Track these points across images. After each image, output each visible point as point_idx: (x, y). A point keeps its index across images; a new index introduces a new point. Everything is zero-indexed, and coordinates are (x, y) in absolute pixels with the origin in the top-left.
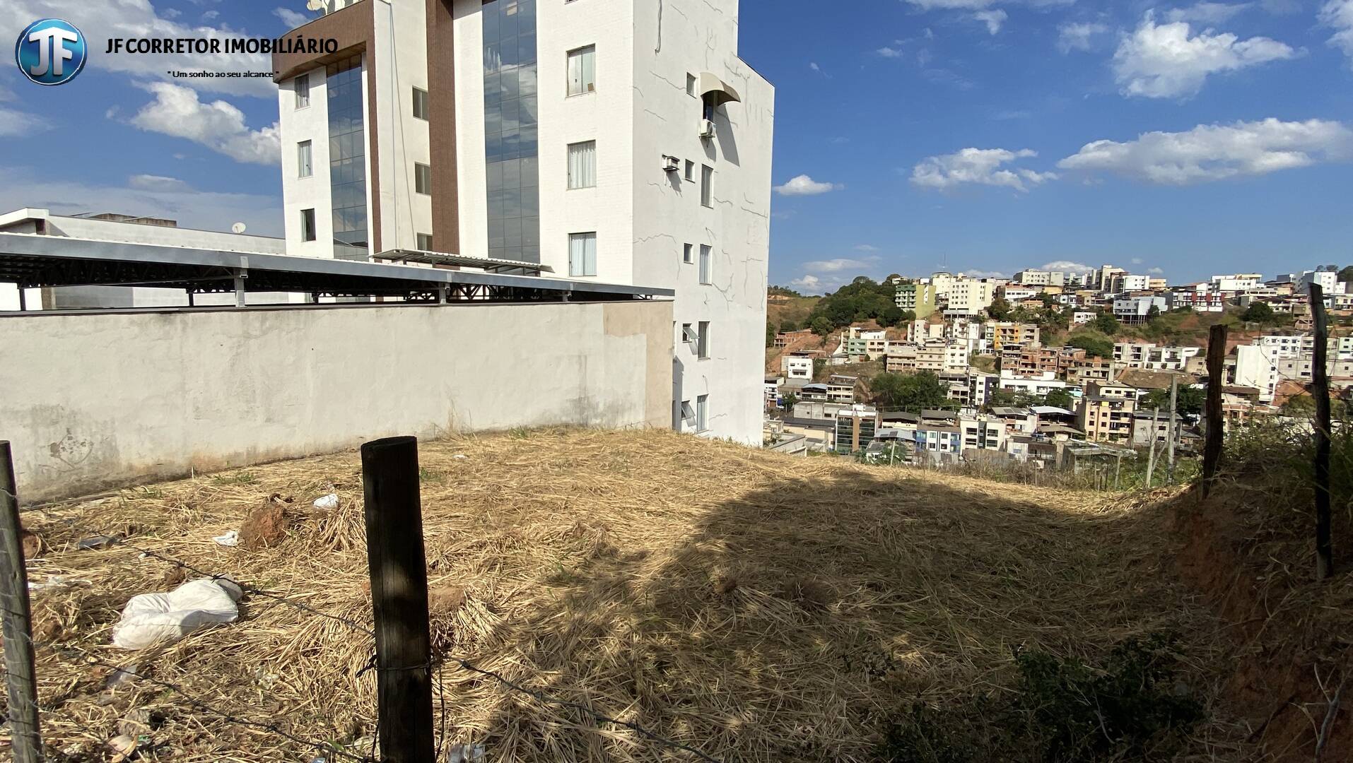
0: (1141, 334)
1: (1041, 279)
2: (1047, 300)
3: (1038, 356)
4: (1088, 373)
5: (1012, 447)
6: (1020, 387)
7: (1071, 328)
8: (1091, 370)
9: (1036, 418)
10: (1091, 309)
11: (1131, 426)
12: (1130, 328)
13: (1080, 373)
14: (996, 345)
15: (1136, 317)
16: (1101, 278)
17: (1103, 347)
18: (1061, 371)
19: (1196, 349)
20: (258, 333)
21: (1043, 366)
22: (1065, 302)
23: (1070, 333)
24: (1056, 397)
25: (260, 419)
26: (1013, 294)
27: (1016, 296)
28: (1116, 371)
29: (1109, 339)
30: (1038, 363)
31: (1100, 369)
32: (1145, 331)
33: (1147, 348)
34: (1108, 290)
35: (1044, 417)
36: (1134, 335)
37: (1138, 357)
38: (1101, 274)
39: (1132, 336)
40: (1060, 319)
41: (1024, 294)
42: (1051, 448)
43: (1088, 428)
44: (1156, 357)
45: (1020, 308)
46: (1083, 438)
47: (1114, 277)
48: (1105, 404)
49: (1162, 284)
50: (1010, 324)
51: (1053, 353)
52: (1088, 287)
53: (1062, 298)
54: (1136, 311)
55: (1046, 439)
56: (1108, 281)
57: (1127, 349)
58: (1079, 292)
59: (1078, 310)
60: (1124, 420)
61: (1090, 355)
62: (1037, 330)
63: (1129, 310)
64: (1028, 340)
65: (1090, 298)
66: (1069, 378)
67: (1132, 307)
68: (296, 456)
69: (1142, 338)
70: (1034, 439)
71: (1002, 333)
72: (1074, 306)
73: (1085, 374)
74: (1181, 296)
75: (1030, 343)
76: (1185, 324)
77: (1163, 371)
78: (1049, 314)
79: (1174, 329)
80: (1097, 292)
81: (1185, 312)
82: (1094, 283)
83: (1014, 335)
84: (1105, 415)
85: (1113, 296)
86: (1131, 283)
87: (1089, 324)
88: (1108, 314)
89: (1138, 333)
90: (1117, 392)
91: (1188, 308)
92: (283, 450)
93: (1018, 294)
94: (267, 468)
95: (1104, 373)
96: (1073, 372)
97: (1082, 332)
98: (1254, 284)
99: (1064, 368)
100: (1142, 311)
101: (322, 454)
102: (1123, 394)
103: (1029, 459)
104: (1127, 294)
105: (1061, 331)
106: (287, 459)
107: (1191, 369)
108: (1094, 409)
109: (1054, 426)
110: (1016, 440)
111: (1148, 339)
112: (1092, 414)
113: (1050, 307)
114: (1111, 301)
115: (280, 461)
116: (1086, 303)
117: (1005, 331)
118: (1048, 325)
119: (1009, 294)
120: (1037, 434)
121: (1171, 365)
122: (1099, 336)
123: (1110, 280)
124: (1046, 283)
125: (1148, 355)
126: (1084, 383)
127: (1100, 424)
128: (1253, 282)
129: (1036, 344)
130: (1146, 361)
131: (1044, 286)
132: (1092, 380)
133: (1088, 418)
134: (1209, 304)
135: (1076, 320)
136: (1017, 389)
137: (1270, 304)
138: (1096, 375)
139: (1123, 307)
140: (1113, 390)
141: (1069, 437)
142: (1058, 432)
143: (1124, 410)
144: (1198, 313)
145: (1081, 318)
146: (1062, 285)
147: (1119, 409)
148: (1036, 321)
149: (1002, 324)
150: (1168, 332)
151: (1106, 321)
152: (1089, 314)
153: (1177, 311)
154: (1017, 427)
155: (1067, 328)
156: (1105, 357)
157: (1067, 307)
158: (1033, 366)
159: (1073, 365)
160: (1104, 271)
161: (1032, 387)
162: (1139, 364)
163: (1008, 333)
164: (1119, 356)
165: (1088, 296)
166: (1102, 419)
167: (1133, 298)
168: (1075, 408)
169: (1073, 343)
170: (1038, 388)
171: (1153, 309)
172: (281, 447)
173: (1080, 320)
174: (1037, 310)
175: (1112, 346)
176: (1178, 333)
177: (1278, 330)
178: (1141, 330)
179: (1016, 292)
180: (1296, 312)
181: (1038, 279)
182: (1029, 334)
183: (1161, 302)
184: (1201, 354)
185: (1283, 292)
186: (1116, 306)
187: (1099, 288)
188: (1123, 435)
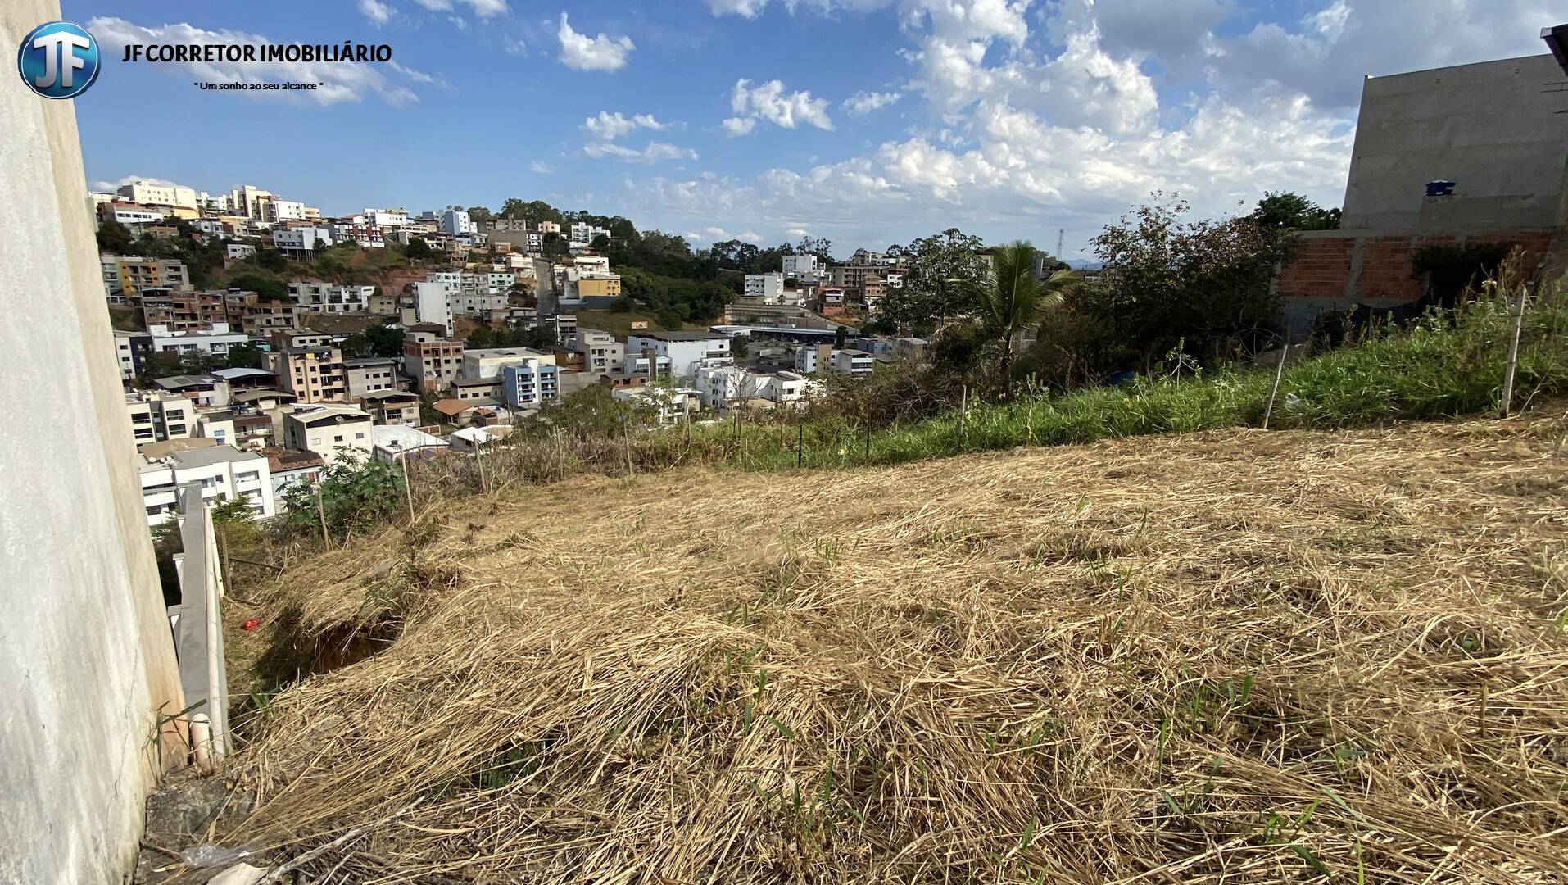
0: (314, 272)
1: (163, 196)
2: (184, 227)
3: (197, 304)
4: (269, 321)
5: (210, 429)
6: (185, 346)
7: (227, 265)
8: (271, 317)
9: (226, 385)
10: (245, 241)
11: (344, 378)
12: (299, 265)
13: (258, 322)
14: (126, 290)
15: (303, 251)
16: (245, 202)
17: (276, 289)
18: (235, 322)
19: (373, 288)
21: (207, 317)
22: (209, 230)
23: (228, 272)
24: (240, 355)
26: (128, 216)
27: (136, 220)
28: (299, 316)
29: (279, 278)
30: (199, 312)
31: (280, 315)
32: (317, 269)
33: (325, 287)
34: (258, 217)
35: (234, 382)
36: (305, 272)
37: (317, 299)
38: (244, 196)
39: (304, 275)
40: (210, 254)
41: (145, 216)
42: (263, 419)
43: (297, 388)
44: (336, 298)
45: (147, 237)
46: (294, 400)
47: (262, 202)
48: (310, 356)
49: (316, 214)
50: (139, 259)
51: (216, 298)
52: (231, 213)
53: (203, 224)
54: (301, 244)
55: (252, 410)
56: (256, 206)
57: (303, 289)
58: (223, 219)
59: (228, 241)
60: (336, 372)
61: (265, 298)
62: (183, 267)
63: (293, 243)
64: (174, 281)
65: (239, 227)
66: (246, 330)
67: (295, 239)
69: (315, 276)
70: (236, 413)
71: (129, 272)
72: (222, 237)
73: (265, 323)
74: (341, 229)
75: (178, 286)
76: (354, 260)
77: (347, 313)
78: (193, 245)
79: (346, 266)
80: (245, 219)
81: (351, 247)
82: (237, 207)
83: (151, 276)
84: (313, 369)
85: (267, 225)
86: (285, 211)
87: (248, 260)
88: (269, 248)
90: (312, 341)
91: (352, 242)
93: (136, 216)
95: (288, 321)
96: (251, 321)
97: (243, 269)
99: (235, 317)
100: (309, 245)
102: (319, 342)
104: (283, 224)
105: (215, 269)
107: (376, 309)
108: (299, 363)
109: (252, 392)
110: (214, 418)
111: (322, 277)
112: (298, 370)
113: (189, 236)
114: (265, 231)
116: (236, 233)
117: (135, 269)
118: (195, 261)
119: (121, 215)
120: (236, 406)
121: (353, 306)
122: (267, 276)
123: (258, 205)
124: (173, 203)
125: (328, 295)
126: (269, 334)
127: (310, 381)
128: (403, 217)
129: (186, 287)
130: (327, 304)
131: (171, 207)
132: (276, 330)
133: (294, 377)
134: (371, 239)
135: (231, 254)
136: (182, 351)
137: (425, 241)
138: (278, 323)
139: (285, 239)
140: (307, 339)
141: (277, 403)
142: (262, 399)
143: (333, 361)
144: (364, 249)
145: (237, 252)
146: (194, 206)
147: (327, 360)
148: (176, 255)
149: (127, 259)
150: (340, 269)
151: (270, 257)
152: (246, 247)
153: (342, 246)
154: (203, 402)
155: (222, 264)
156: (284, 300)
157: (213, 238)
158: (194, 316)
159: (246, 312)
160: (246, 193)
161: (202, 343)
162: (320, 306)
163: (141, 272)
164: (296, 299)
165: (236, 224)
166: (312, 375)
167: (292, 229)
168: (272, 365)
169: (238, 285)
170: (212, 345)
171: (319, 242)
173: (237, 255)
174: (172, 239)
175: (285, 287)
176: (350, 271)
177: (437, 266)
178: (311, 267)
179: (131, 213)
180: (448, 249)
181: (158, 196)
182: (172, 272)
183: (324, 234)
184: (378, 293)
185: (431, 229)
186: (275, 238)
187: (246, 214)
188: (338, 391)
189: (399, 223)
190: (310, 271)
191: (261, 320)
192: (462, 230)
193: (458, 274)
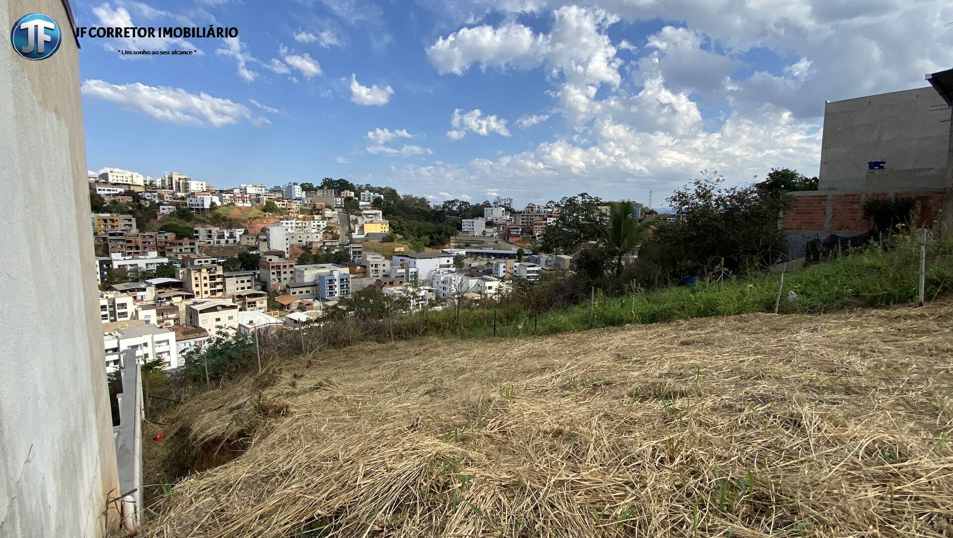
1: (125, 179)
2: (136, 197)
3: (140, 240)
4: (181, 250)
5: (142, 315)
6: (131, 265)
7: (159, 218)
8: (183, 248)
9: (153, 288)
10: (170, 204)
11: (223, 283)
12: (200, 217)
13: (174, 251)
14: (99, 233)
15: (203, 209)
16: (172, 181)
17: (187, 231)
18: (161, 250)
19: (243, 230)
21: (145, 248)
22: (150, 198)
23: (159, 222)
24: (162, 270)
26: (104, 190)
27: (108, 192)
28: (199, 247)
29: (189, 225)
30: (141, 245)
31: (188, 246)
32: (211, 219)
33: (215, 230)
34: (179, 189)
35: (159, 286)
36: (204, 222)
37: (210, 236)
38: (171, 178)
39: (203, 223)
40: (149, 211)
41: (113, 190)
42: (174, 308)
43: (195, 289)
44: (221, 236)
45: (114, 202)
46: (193, 297)
47: (181, 181)
48: (204, 270)
50: (108, 215)
51: (151, 237)
52: (163, 188)
53: (147, 194)
54: (203, 205)
55: (168, 303)
56: (177, 184)
57: (202, 231)
58: (159, 191)
59: (160, 204)
60: (218, 280)
61: (180, 236)
62: (134, 219)
63: (198, 205)
64: (127, 227)
65: (167, 196)
66: (167, 255)
67: (199, 202)
69: (209, 223)
70: (158, 305)
71: (103, 222)
72: (157, 201)
73: (178, 251)
74: (227, 196)
75: (130, 230)
76: (234, 213)
77: (227, 245)
78: (140, 207)
79: (228, 217)
80: (171, 191)
81: (231, 206)
82: (167, 184)
83: (114, 224)
84: (205, 278)
85: (183, 195)
86: (194, 186)
87: (172, 214)
88: (184, 207)
90: (205, 262)
91: (233, 204)
93: (109, 190)
95: (192, 250)
96: (170, 250)
97: (168, 220)
98: (263, 190)
99: (162, 248)
100: (207, 205)
102: (210, 262)
104: (193, 194)
105: (152, 220)
107: (244, 242)
108: (197, 275)
109: (169, 292)
110: (145, 308)
111: (214, 224)
112: (196, 279)
113: (138, 201)
114: (183, 198)
116: (165, 199)
117: (105, 221)
118: (141, 216)
119: (100, 190)
120: (158, 300)
121: (231, 241)
122: (181, 223)
123: (179, 183)
124: (131, 183)
125: (216, 235)
126: (180, 258)
127: (203, 285)
129: (135, 230)
130: (216, 239)
131: (129, 185)
132: (185, 255)
133: (194, 283)
134: (244, 201)
135: (162, 211)
136: (129, 268)
137: (276, 202)
138: (186, 251)
139: (193, 202)
140: (203, 260)
141: (183, 298)
142: (174, 296)
143: (218, 273)
144: (239, 208)
145: (165, 210)
146: (142, 184)
147: (214, 273)
148: (130, 212)
149: (101, 215)
150: (224, 219)
151: (184, 213)
152: (170, 207)
153: (227, 206)
154: (140, 298)
155: (156, 217)
156: (191, 238)
157: (152, 203)
158: (137, 248)
159: (168, 245)
160: (173, 176)
161: (141, 263)
162: (212, 241)
163: (109, 222)
164: (197, 237)
165: (167, 194)
166: (204, 282)
167: (199, 197)
168: (181, 276)
169: (166, 229)
170: (147, 265)
171: (213, 204)
173: (165, 212)
174: (128, 203)
175: (191, 230)
176: (230, 220)
177: (282, 217)
178: (208, 218)
179: (106, 189)
180: (288, 207)
181: (122, 179)
182: (127, 222)
183: (216, 199)
184: (246, 233)
185: (279, 195)
186: (188, 201)
187: (172, 188)
188: (219, 291)
189: (260, 192)
190: (207, 221)
191: (176, 250)
192: (297, 196)
193: (293, 221)
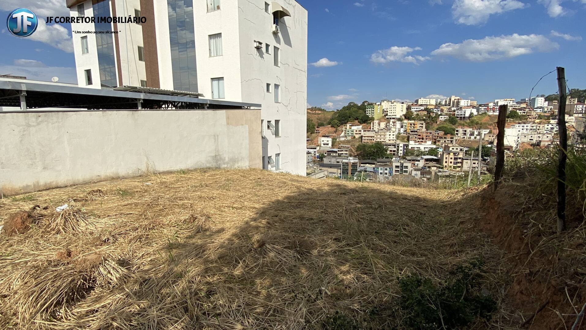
0: (467, 124)
1: (426, 102)
2: (429, 111)
3: (425, 135)
4: (445, 141)
5: (414, 173)
6: (417, 148)
7: (438, 122)
8: (446, 140)
9: (423, 160)
10: (446, 114)
11: (462, 163)
12: (462, 122)
13: (441, 141)
14: (407, 130)
15: (464, 118)
16: (450, 101)
17: (451, 130)
18: (434, 141)
19: (488, 131)
20: (35, 124)
21: (427, 139)
22: (436, 112)
23: (438, 125)
24: (432, 152)
25: (40, 168)
26: (415, 108)
27: (416, 110)
28: (456, 140)
29: (454, 127)
30: (424, 137)
31: (450, 139)
33: (469, 130)
34: (453, 106)
35: (427, 160)
37: (465, 134)
38: (451, 99)
39: (463, 125)
40: (434, 119)
41: (419, 108)
42: (430, 173)
43: (445, 164)
44: (472, 134)
45: (418, 115)
46: (443, 168)
47: (456, 101)
48: (452, 154)
49: (475, 103)
50: (413, 121)
51: (431, 133)
52: (445, 105)
53: (435, 110)
54: (464, 115)
55: (428, 169)
56: (454, 102)
57: (461, 131)
58: (442, 107)
59: (441, 115)
60: (459, 160)
61: (446, 134)
62: (424, 124)
63: (462, 115)
66: (437, 144)
67: (463, 113)
68: (62, 186)
69: (467, 126)
70: (423, 169)
71: (410, 125)
72: (439, 113)
74: (482, 108)
75: (421, 129)
76: (485, 119)
77: (475, 140)
78: (430, 117)
79: (480, 122)
80: (449, 107)
81: (484, 115)
83: (415, 126)
84: (451, 158)
85: (455, 109)
86: (463, 103)
87: (445, 121)
88: (453, 116)
89: (465, 124)
90: (456, 149)
91: (485, 113)
92: (54, 183)
93: (417, 108)
94: (44, 193)
95: (451, 141)
96: (439, 141)
97: (442, 124)
98: (511, 103)
99: (435, 139)
100: (467, 115)
101: (77, 185)
102: (459, 150)
103: (421, 178)
104: (461, 108)
105: (434, 124)
106: (57, 187)
107: (486, 139)
108: (447, 156)
109: (431, 164)
110: (416, 170)
111: (469, 126)
112: (446, 158)
113: (430, 114)
114: (454, 111)
115: (53, 188)
116: (444, 112)
118: (429, 121)
119: (413, 108)
120: (424, 167)
122: (449, 126)
124: (428, 104)
125: (469, 133)
126: (443, 146)
127: (449, 162)
128: (512, 102)
129: (424, 130)
130: (468, 136)
131: (427, 105)
132: (446, 144)
133: (445, 160)
134: (494, 111)
135: (440, 119)
137: (518, 111)
138: (448, 142)
139: (460, 113)
141: (437, 168)
142: (433, 166)
143: (459, 156)
144: (489, 116)
145: (442, 118)
146: (434, 104)
147: (457, 156)
148: (424, 120)
149: (410, 121)
150: (477, 123)
151: (452, 120)
152: (445, 116)
153: (481, 115)
154: (416, 165)
155: (437, 123)
156: (452, 134)
157: (436, 114)
158: (423, 139)
159: (439, 138)
160: (452, 98)
161: (422, 147)
162: (466, 137)
163: (413, 125)
164: (457, 134)
165: (445, 109)
166: (450, 160)
167: (463, 110)
168: (439, 156)
169: (439, 129)
170: (425, 148)
171: (471, 114)
172: (53, 182)
174: (425, 115)
175: (454, 130)
176: (481, 124)
177: (520, 122)
180: (528, 114)
182: (421, 125)
183: (474, 112)
184: (490, 132)
185: (524, 105)
186: (456, 113)
187: (450, 105)
188: (459, 167)
189: (508, 104)
192: (539, 105)
